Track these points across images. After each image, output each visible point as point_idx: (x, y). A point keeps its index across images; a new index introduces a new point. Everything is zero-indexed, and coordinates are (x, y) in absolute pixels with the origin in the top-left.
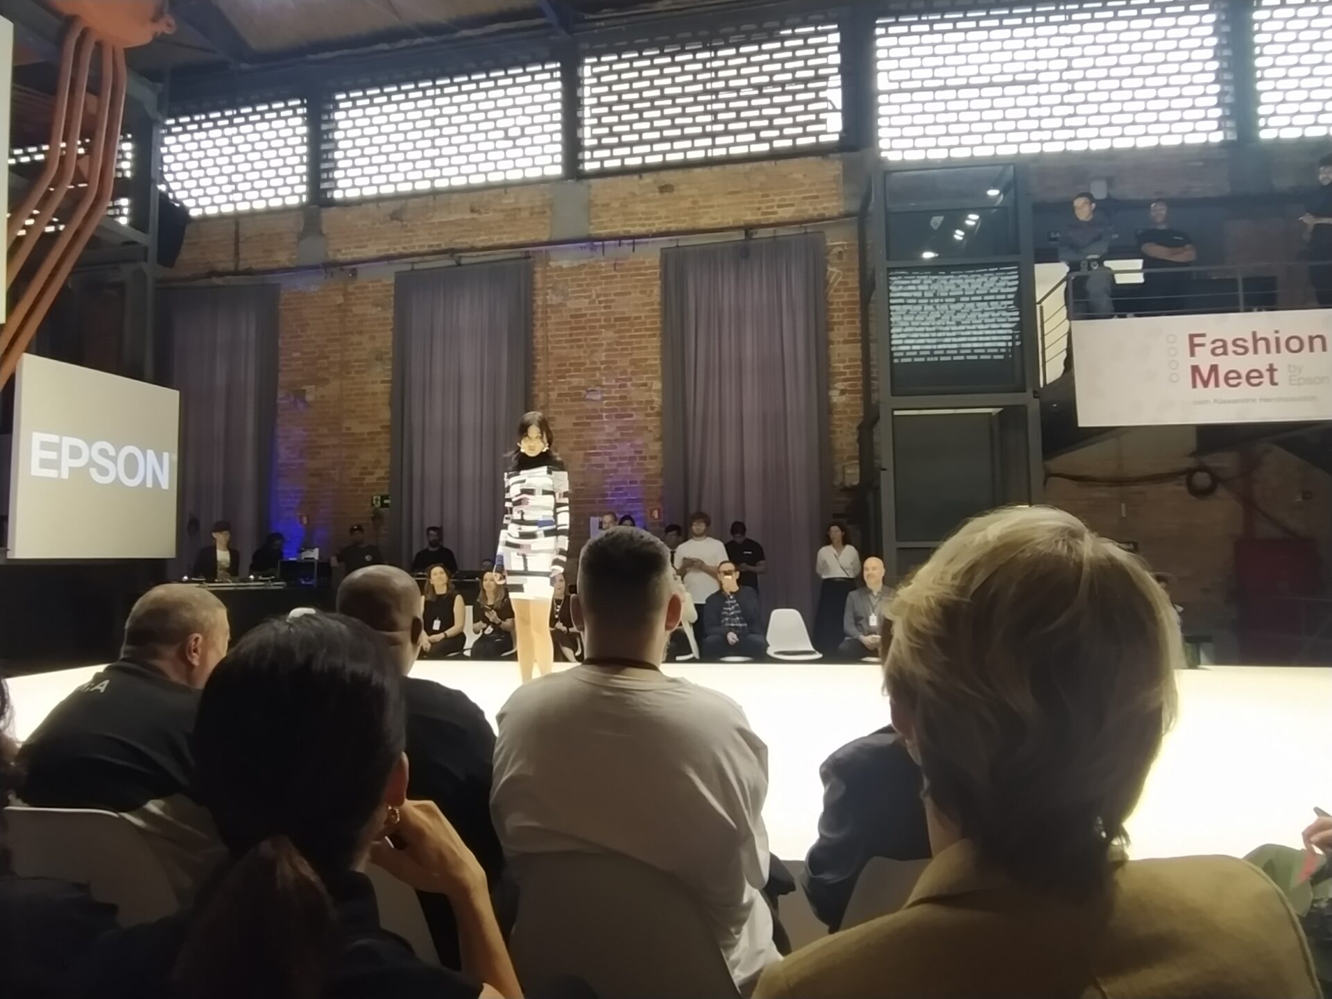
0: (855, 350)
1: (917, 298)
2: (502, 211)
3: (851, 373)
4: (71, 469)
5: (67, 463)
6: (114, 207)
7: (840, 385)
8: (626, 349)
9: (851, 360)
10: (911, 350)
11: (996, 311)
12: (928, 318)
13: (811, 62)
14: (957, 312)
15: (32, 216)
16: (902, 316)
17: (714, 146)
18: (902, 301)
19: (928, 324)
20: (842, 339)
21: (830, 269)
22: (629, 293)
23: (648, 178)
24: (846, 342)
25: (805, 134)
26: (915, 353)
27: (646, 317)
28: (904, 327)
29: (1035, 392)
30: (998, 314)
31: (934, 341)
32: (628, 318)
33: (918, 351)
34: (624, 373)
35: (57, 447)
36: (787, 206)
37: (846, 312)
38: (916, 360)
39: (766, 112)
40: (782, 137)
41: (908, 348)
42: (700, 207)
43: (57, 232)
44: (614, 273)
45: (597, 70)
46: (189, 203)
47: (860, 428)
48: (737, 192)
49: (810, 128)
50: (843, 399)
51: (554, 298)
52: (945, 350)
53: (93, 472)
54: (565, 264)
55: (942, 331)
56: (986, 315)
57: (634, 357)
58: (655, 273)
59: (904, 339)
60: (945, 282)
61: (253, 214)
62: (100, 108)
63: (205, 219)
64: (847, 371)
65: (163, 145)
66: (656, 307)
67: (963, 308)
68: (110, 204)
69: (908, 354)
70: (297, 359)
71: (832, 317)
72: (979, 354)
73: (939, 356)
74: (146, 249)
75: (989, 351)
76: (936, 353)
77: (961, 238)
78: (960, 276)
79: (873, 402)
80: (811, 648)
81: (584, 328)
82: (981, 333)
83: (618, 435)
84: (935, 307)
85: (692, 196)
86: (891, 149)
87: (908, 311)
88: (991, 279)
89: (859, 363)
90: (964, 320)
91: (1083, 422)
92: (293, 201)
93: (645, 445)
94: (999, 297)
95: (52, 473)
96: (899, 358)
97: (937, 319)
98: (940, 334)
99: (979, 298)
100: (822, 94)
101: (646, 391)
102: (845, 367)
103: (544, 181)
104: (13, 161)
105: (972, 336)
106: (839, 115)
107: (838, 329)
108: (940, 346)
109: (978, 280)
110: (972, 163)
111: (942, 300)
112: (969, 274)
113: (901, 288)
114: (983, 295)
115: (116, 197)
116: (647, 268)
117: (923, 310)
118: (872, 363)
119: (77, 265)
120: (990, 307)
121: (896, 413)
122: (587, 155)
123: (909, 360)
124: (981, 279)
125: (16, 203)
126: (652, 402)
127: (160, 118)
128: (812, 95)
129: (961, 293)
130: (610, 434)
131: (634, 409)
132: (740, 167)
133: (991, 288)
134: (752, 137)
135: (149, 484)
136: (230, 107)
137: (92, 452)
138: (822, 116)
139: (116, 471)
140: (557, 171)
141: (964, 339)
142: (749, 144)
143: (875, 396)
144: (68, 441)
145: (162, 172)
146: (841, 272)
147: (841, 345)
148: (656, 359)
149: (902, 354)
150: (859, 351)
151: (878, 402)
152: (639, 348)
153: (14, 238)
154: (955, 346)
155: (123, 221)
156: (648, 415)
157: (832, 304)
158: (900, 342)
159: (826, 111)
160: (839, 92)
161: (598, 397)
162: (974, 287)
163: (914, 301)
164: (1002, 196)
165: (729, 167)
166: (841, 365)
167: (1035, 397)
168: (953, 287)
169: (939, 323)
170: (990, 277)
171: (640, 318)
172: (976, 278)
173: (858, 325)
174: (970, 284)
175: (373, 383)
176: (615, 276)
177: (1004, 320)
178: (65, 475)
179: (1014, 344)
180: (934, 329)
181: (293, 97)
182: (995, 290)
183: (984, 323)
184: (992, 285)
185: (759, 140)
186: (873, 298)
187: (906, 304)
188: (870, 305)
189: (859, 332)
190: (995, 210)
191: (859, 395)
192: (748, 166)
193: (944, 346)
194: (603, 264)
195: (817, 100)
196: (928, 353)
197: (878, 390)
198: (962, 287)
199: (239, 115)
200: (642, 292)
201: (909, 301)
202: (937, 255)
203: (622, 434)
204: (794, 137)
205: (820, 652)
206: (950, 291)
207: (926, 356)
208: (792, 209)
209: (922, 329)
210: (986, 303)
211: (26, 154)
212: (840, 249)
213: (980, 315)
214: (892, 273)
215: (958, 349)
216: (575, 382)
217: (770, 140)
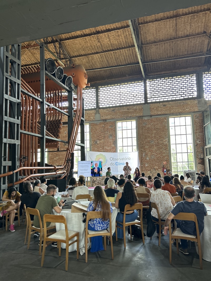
2: (134, 109)
3: (201, 138)
7: (199, 140)
9: (201, 136)
13: (191, 83)
17: (177, 97)
21: (196, 120)
22: (158, 124)
23: (161, 104)
25: (190, 95)
27: (162, 128)
32: (158, 129)
34: (158, 138)
36: (187, 108)
39: (182, 91)
40: (186, 96)
42: (171, 109)
45: (150, 84)
48: (178, 106)
50: (200, 142)
51: (144, 125)
54: (146, 119)
58: (163, 120)
66: (163, 126)
81: (150, 130)
83: (157, 149)
85: (170, 107)
86: (206, 98)
93: (162, 151)
101: (162, 141)
103: (141, 104)
106: (196, 92)
107: (198, 130)
116: (161, 120)
122: (148, 99)
130: (155, 149)
131: (160, 144)
132: (178, 102)
138: (193, 92)
140: (144, 102)
146: (198, 120)
148: (164, 136)
152: (160, 134)
156: (163, 145)
160: (196, 88)
161: (153, 142)
165: (176, 102)
175: (110, 140)
176: (156, 121)
185: (181, 97)
195: (192, 89)
204: (188, 96)
208: (189, 109)
212: (198, 116)
216: (149, 140)
217: (184, 96)
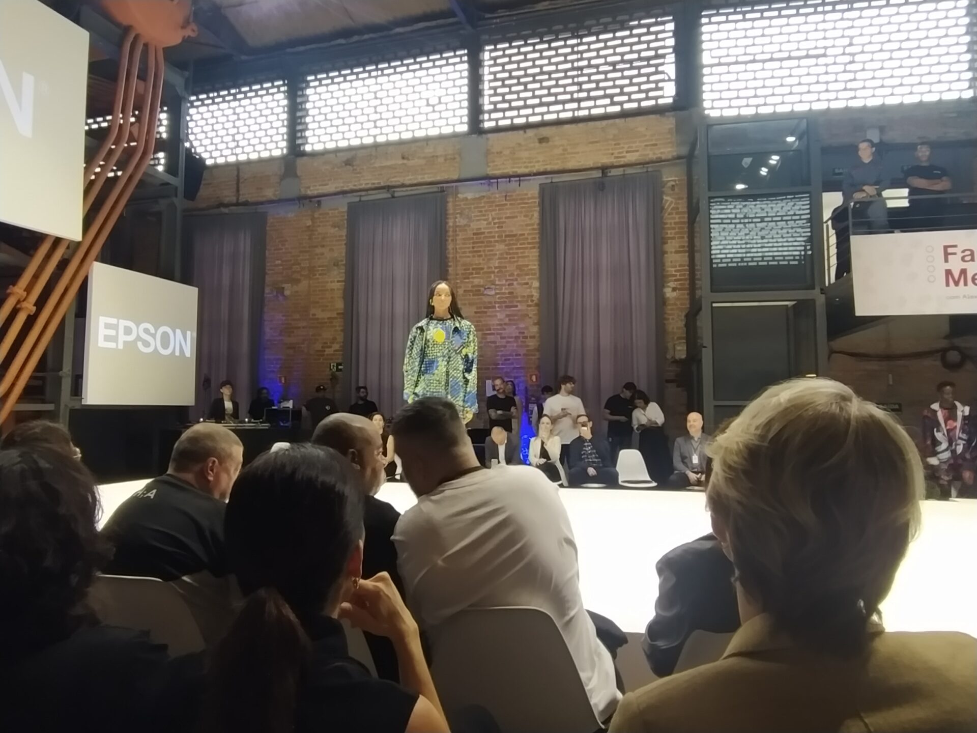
0: (684, 258)
1: (731, 219)
2: (424, 158)
3: (680, 275)
4: (125, 343)
5: (122, 338)
6: (154, 159)
7: (672, 284)
8: (514, 258)
9: (680, 266)
10: (726, 258)
11: (792, 228)
12: (739, 234)
13: (652, 45)
14: (762, 229)
15: (100, 166)
16: (720, 232)
17: (579, 109)
18: (719, 221)
19: (740, 238)
20: (673, 250)
21: (665, 198)
22: (517, 217)
23: (531, 133)
24: (676, 252)
25: (647, 98)
26: (729, 260)
27: (528, 234)
28: (721, 241)
29: (822, 290)
30: (794, 230)
31: (744, 251)
32: (515, 235)
33: (731, 258)
34: (512, 275)
35: (115, 327)
36: (633, 151)
37: (677, 230)
38: (730, 265)
39: (618, 82)
40: (630, 101)
41: (723, 256)
42: (569, 153)
43: (116, 177)
44: (505, 202)
45: (494, 54)
46: (205, 155)
47: (687, 316)
48: (597, 142)
49: (651, 94)
50: (674, 294)
51: (462, 220)
52: (752, 257)
53: (140, 344)
54: (470, 196)
55: (750, 243)
56: (785, 231)
57: (520, 263)
58: (535, 202)
59: (721, 249)
60: (753, 207)
61: (249, 162)
62: (146, 90)
63: (216, 166)
64: (678, 274)
65: (189, 115)
66: (536, 227)
67: (767, 226)
68: (152, 157)
69: (724, 260)
70: (278, 265)
71: (667, 233)
72: (778, 261)
73: (747, 262)
74: (176, 188)
75: (786, 258)
76: (745, 260)
77: (765, 174)
78: (765, 202)
79: (697, 297)
80: (649, 479)
81: (482, 242)
82: (780, 244)
83: (507, 320)
84: (745, 225)
85: (563, 145)
86: (712, 108)
87: (725, 228)
88: (789, 204)
89: (687, 268)
90: (767, 235)
91: (860, 312)
92: (277, 153)
93: (526, 328)
94: (794, 218)
95: (112, 345)
96: (717, 263)
97: (746, 235)
98: (748, 246)
99: (779, 219)
100: (660, 69)
101: (527, 288)
102: (675, 271)
103: (455, 136)
104: (87, 128)
105: (773, 247)
106: (673, 83)
107: (671, 242)
108: (748, 255)
109: (778, 205)
110: (775, 117)
111: (750, 220)
112: (772, 200)
113: (719, 211)
114: (782, 216)
115: (156, 152)
116: (529, 199)
117: (735, 228)
118: (696, 268)
119: (129, 201)
120: (787, 225)
121: (714, 305)
122: (486, 116)
123: (725, 265)
124: (781, 204)
125: (90, 157)
126: (532, 296)
127: (186, 96)
128: (653, 69)
129: (765, 215)
130: (501, 320)
131: (518, 302)
132: (598, 123)
133: (789, 211)
134: (608, 101)
135: (177, 353)
136: (234, 87)
137: (140, 330)
138: (660, 85)
139: (155, 344)
140: (464, 128)
141: (767, 249)
142: (605, 106)
143: (698, 293)
144: (123, 323)
145: (188, 134)
146: (673, 200)
147: (673, 254)
148: (535, 265)
149: (719, 261)
150: (687, 259)
151: (701, 297)
152: (523, 257)
153: (88, 182)
154: (760, 254)
155: (160, 168)
156: (529, 306)
157: (666, 224)
158: (718, 252)
159: (663, 80)
160: (673, 66)
161: (493, 293)
162: (775, 210)
163: (729, 221)
164: (797, 142)
165: (591, 124)
166: (673, 269)
167: (822, 293)
168: (759, 211)
169: (747, 237)
170: (788, 202)
171: (524, 234)
172: (777, 204)
173: (686, 239)
174: (772, 208)
175: (331, 282)
176: (506, 204)
177: (798, 235)
178: (121, 346)
179: (805, 253)
180: (744, 242)
181: (278, 79)
182: (791, 213)
183: (782, 237)
184: (789, 208)
185: (613, 103)
186: (698, 219)
187: (722, 223)
188: (695, 225)
189: (686, 244)
190: (791, 153)
191: (686, 292)
192: (604, 123)
193: (752, 255)
194: (497, 196)
195: (657, 72)
196: (739, 260)
197: (701, 288)
198: (766, 210)
199: (240, 92)
200: (525, 216)
201: (725, 221)
202: (747, 186)
203: (510, 320)
204: (639, 101)
205: (656, 482)
206: (756, 213)
207: (737, 262)
208: (637, 154)
209: (734, 242)
210: (784, 222)
211: (95, 122)
212: (673, 183)
213: (780, 231)
214: (712, 201)
215: (763, 257)
216: (476, 281)
217: (621, 103)
